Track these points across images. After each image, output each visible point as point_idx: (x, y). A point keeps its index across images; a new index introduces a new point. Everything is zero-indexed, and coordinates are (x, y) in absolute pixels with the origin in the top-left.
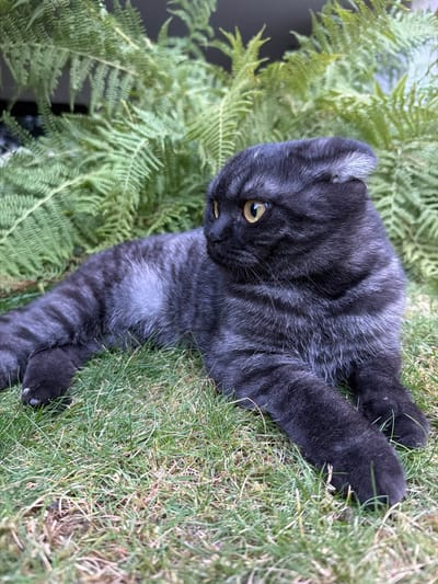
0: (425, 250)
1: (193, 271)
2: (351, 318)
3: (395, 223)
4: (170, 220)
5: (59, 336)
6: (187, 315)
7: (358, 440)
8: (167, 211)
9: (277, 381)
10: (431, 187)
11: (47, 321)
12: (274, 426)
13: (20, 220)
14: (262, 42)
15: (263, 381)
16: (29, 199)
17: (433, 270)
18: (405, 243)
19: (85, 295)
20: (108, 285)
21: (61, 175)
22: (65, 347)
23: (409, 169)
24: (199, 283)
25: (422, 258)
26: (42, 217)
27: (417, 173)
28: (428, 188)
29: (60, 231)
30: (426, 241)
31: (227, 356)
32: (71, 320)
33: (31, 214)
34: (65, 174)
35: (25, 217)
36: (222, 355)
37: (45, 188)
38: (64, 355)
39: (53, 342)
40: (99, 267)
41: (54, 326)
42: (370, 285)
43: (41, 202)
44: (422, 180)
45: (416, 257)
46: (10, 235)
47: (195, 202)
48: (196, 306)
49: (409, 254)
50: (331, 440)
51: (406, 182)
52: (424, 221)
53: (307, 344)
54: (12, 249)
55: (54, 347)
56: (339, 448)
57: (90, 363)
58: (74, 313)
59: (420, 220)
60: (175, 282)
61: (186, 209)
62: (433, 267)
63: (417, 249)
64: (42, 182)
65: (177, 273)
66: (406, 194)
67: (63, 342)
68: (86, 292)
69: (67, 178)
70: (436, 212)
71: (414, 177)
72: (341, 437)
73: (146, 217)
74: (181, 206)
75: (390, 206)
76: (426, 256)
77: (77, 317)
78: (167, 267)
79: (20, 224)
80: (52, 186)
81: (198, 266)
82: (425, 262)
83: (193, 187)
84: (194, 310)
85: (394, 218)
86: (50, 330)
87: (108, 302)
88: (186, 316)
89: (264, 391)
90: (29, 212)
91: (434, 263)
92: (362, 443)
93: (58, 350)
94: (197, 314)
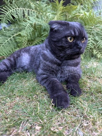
0: (99, 51)
3: (91, 44)
4: (37, 43)
5: (5, 69)
6: (33, 65)
8: (37, 41)
9: (48, 80)
10: (101, 35)
13: (5, 42)
14: (63, 2)
15: (45, 80)
16: (7, 38)
17: (101, 56)
18: (94, 49)
19: (12, 60)
21: (15, 32)
22: (6, 71)
23: (96, 31)
25: (98, 53)
26: (10, 42)
27: (98, 32)
28: (100, 36)
29: (14, 45)
30: (99, 49)
32: (8, 65)
33: (8, 41)
34: (16, 32)
35: (6, 41)
37: (11, 35)
38: (6, 73)
39: (4, 70)
40: (16, 53)
43: (10, 38)
44: (99, 34)
45: (96, 53)
46: (3, 46)
47: (44, 39)
48: (36, 63)
49: (94, 52)
51: (95, 34)
52: (98, 44)
54: (3, 49)
55: (4, 71)
57: (12, 75)
58: (9, 64)
59: (97, 44)
61: (41, 40)
62: (101, 55)
63: (97, 51)
64: (10, 34)
66: (94, 37)
67: (6, 70)
68: (12, 59)
69: (16, 33)
70: (101, 42)
71: (97, 33)
73: (32, 42)
74: (40, 40)
75: (90, 40)
76: (99, 52)
77: (9, 65)
79: (5, 43)
80: (13, 35)
82: (98, 54)
83: (44, 35)
85: (91, 43)
86: (3, 67)
90: (7, 40)
91: (101, 54)
93: (5, 72)
94: (35, 65)
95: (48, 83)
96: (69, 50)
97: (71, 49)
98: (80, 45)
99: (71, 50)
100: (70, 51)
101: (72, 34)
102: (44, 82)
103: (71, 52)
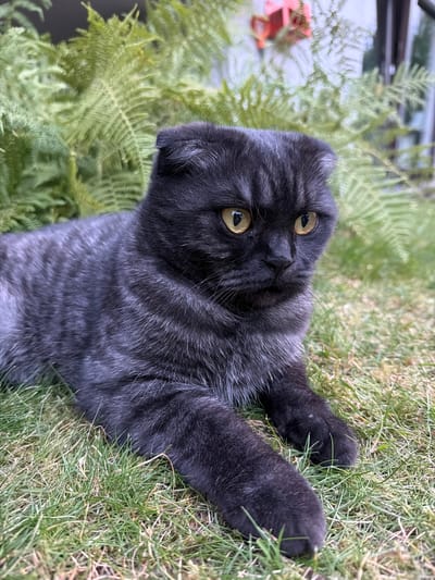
6: (49, 337)
7: (270, 477)
9: (175, 414)
24: (66, 294)
47: (42, 200)
48: (63, 323)
50: (240, 481)
56: (249, 490)
60: (29, 297)
61: (31, 208)
72: (250, 477)
78: (17, 280)
88: (48, 340)
89: (160, 428)
92: (275, 480)
94: (63, 335)
95: (176, 427)
96: (232, 273)
97: (238, 266)
98: (278, 253)
99: (238, 273)
100: (234, 278)
101: (240, 197)
102: (148, 423)
103: (239, 281)
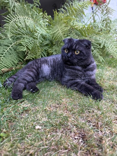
1: (55, 66)
2: (89, 72)
11: (28, 77)
12: (79, 92)
16: (6, 47)
20: (38, 69)
22: (33, 82)
31: (67, 81)
33: (7, 51)
36: (66, 81)
37: (9, 44)
41: (30, 77)
42: (91, 66)
43: (9, 48)
53: (82, 77)
60: (52, 68)
65: (52, 66)
81: (56, 65)
84: (57, 74)
87: (39, 72)
